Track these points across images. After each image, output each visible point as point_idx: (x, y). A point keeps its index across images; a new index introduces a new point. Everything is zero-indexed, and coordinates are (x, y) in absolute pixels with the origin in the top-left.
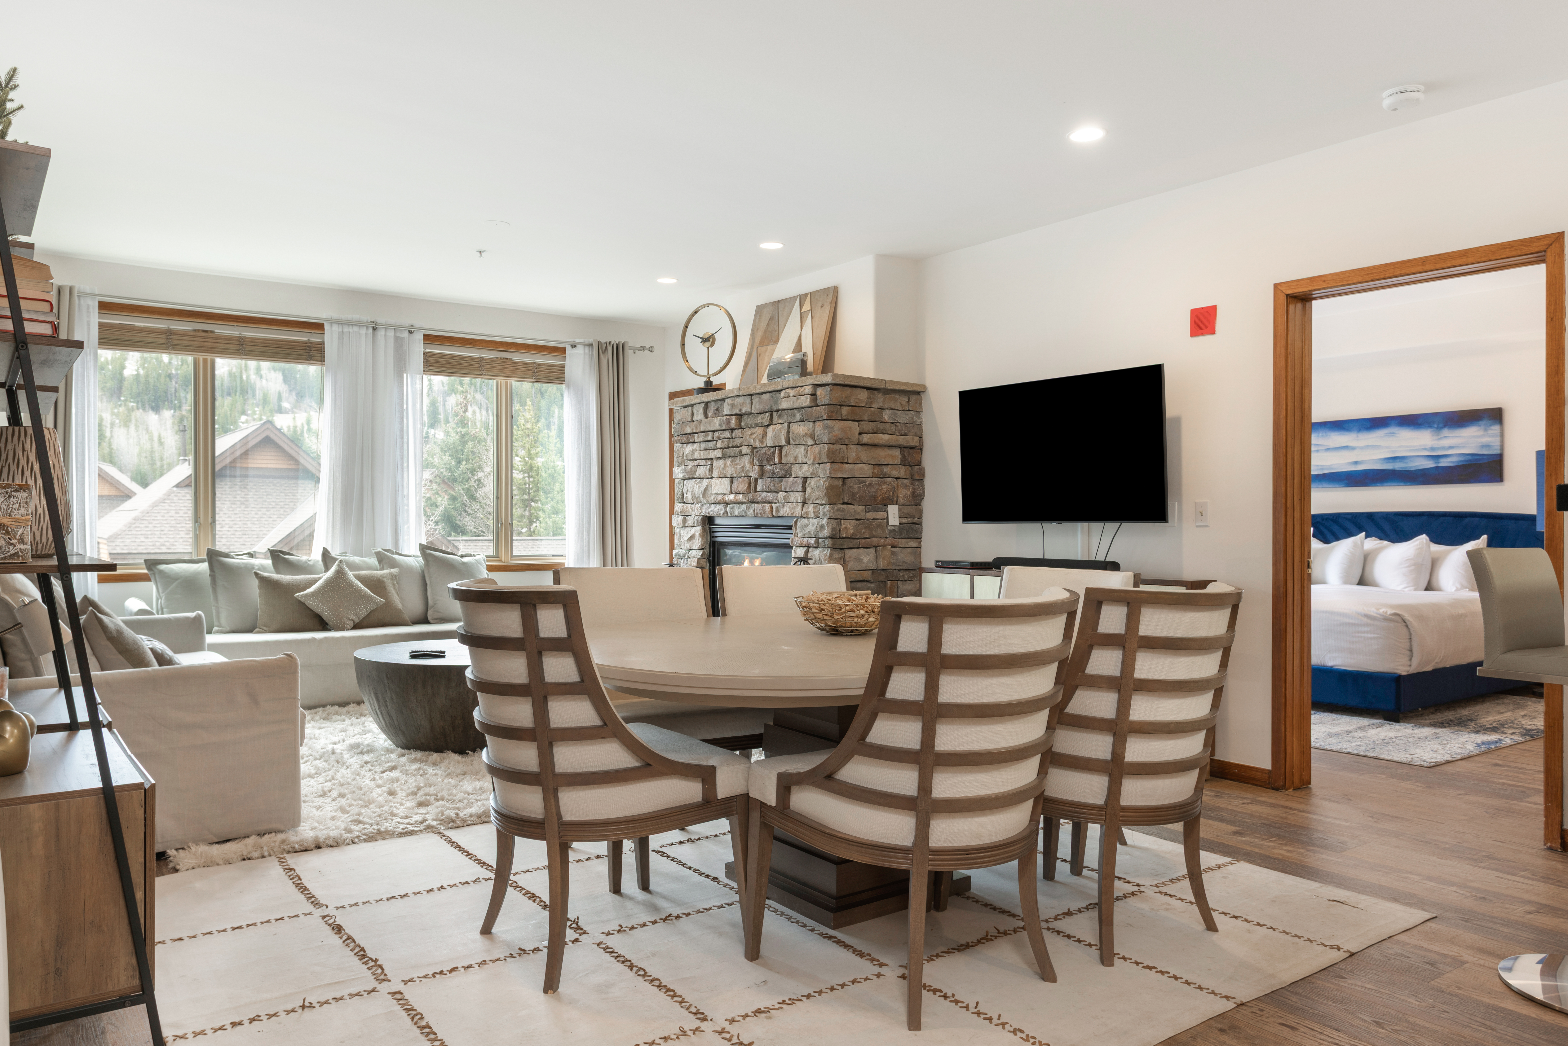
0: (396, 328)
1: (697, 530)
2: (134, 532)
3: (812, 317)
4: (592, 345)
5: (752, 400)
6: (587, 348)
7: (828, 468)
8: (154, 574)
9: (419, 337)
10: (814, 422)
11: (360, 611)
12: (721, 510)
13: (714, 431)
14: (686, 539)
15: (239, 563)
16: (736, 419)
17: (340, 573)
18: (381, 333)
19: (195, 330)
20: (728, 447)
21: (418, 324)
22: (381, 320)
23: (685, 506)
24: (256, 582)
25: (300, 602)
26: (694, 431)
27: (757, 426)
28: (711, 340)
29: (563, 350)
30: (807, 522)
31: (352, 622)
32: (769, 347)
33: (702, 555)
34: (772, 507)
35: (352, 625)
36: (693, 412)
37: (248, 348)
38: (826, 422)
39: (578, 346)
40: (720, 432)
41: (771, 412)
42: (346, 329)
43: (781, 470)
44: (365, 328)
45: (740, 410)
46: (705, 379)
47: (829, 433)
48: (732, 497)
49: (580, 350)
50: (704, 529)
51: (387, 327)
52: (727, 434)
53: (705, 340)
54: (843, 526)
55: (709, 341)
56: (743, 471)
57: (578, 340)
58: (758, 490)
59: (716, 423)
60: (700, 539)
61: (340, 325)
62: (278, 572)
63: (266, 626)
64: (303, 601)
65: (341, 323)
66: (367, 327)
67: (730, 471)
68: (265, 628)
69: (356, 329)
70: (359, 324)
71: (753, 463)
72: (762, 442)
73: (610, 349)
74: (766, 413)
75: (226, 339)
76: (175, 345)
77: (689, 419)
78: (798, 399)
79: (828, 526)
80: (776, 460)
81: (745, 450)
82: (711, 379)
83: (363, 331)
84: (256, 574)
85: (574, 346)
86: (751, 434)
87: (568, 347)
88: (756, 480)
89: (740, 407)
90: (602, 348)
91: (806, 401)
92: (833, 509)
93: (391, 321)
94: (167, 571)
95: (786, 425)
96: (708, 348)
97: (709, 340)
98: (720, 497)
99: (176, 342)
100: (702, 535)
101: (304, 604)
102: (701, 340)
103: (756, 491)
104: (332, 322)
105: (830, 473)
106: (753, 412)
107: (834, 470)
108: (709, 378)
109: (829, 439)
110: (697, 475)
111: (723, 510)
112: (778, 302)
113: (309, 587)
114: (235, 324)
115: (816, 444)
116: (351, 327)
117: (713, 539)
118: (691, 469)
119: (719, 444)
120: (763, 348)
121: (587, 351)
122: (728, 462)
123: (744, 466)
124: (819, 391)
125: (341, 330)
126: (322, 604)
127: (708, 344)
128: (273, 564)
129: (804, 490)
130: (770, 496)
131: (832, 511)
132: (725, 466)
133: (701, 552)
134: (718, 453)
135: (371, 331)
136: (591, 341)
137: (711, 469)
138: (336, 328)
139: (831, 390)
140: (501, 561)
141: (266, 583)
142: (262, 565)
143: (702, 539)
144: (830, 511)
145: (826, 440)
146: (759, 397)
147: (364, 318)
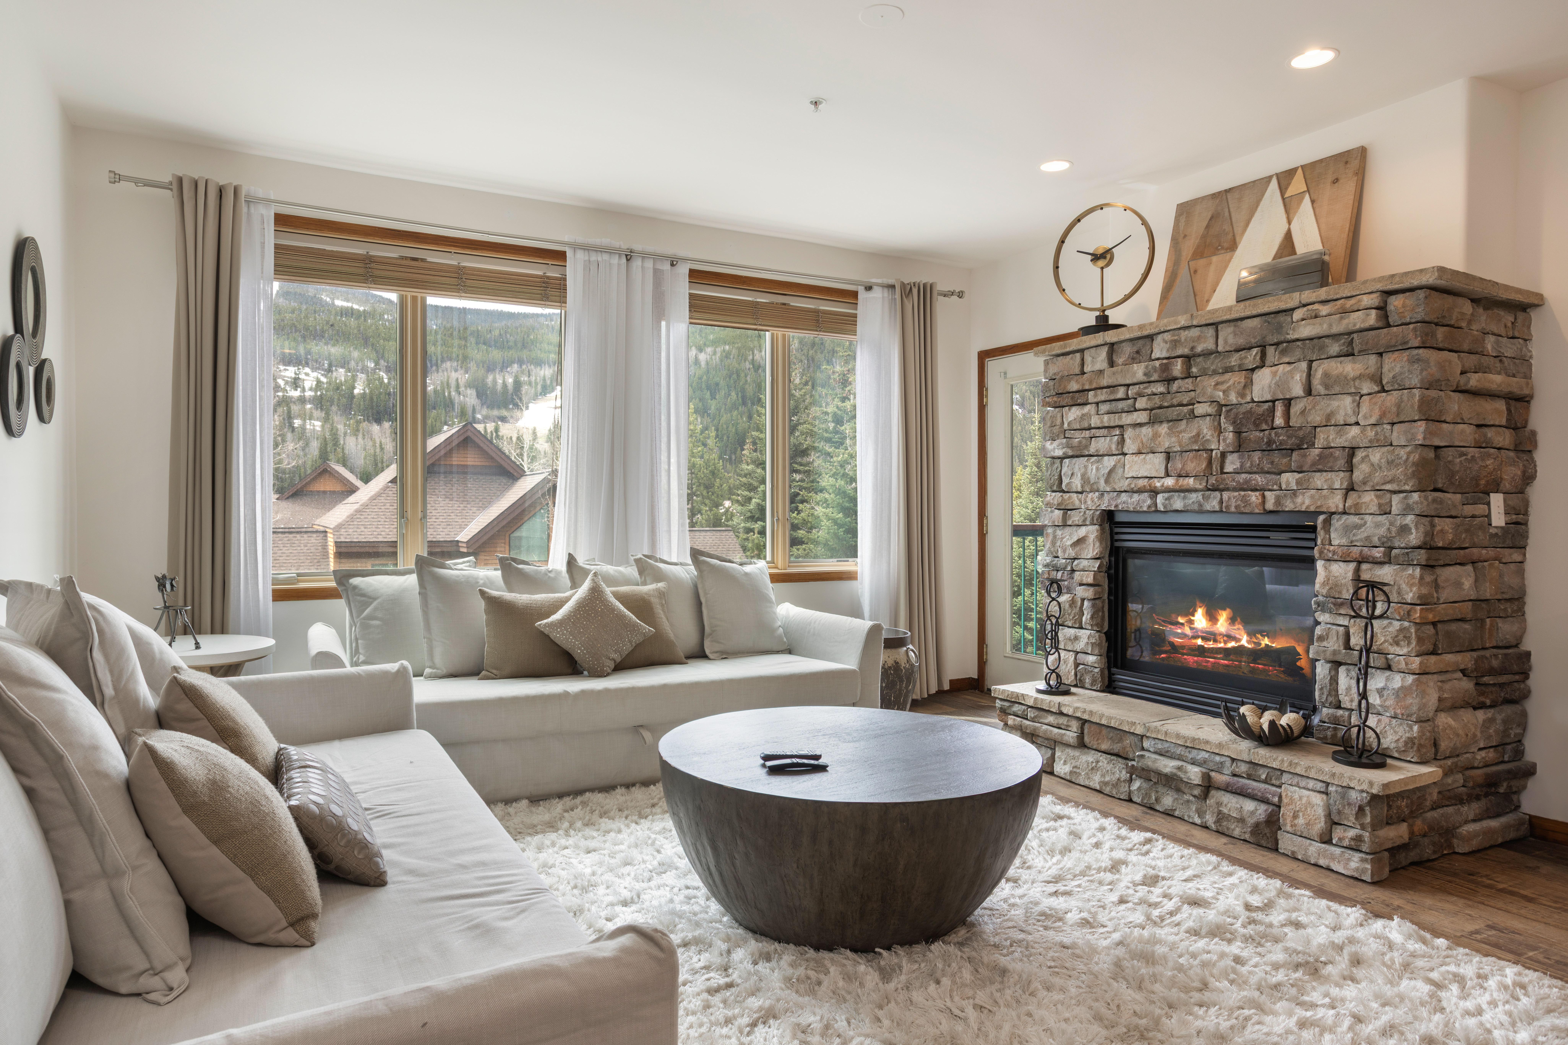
0: (657, 257)
1: (1091, 532)
3: (1313, 202)
4: (893, 287)
5: (1217, 331)
6: (886, 290)
7: (1420, 430)
8: (346, 590)
9: (684, 270)
10: (1382, 354)
11: (623, 646)
12: (1144, 501)
13: (1128, 385)
14: (1069, 543)
15: (458, 576)
16: (1183, 363)
17: (596, 592)
18: (637, 263)
19: (402, 258)
20: (1161, 407)
21: (682, 253)
22: (637, 247)
23: (1066, 496)
24: (481, 604)
25: (542, 633)
26: (1087, 387)
27: (1228, 370)
28: (1108, 256)
29: (855, 295)
30: (1359, 522)
31: (613, 663)
32: (1215, 259)
33: (1099, 568)
34: (1264, 497)
35: (612, 666)
36: (1083, 360)
37: (469, 283)
39: (875, 287)
40: (1142, 386)
41: (1263, 347)
42: (594, 257)
43: (1288, 438)
44: (617, 256)
45: (1192, 348)
46: (1098, 313)
47: (1421, 371)
48: (1170, 482)
49: (877, 293)
50: (1102, 530)
51: (644, 255)
52: (1160, 388)
53: (1096, 257)
54: (1437, 528)
55: (1105, 258)
56: (1196, 442)
57: (874, 280)
58: (1229, 470)
59: (1138, 371)
60: (1097, 544)
61: (586, 252)
62: (510, 590)
63: (496, 669)
64: (546, 632)
65: (587, 248)
66: (620, 255)
67: (1166, 443)
68: (494, 671)
69: (606, 257)
70: (610, 251)
71: (1219, 430)
72: (1242, 395)
73: (915, 291)
74: (1250, 348)
75: (441, 271)
76: (376, 277)
77: (1077, 371)
78: (1339, 319)
79: (1415, 529)
80: (1278, 423)
81: (1200, 409)
82: (1106, 313)
83: (615, 260)
84: (482, 593)
85: (869, 288)
86: (1217, 384)
87: (861, 290)
88: (1223, 455)
89: (1192, 345)
90: (906, 290)
92: (1428, 499)
93: (650, 248)
94: (362, 586)
95: (1303, 365)
96: (1102, 268)
97: (1103, 257)
98: (1141, 483)
99: (377, 273)
100: (1101, 538)
101: (548, 636)
102: (1090, 257)
103: (1222, 473)
104: (576, 247)
105: (1424, 440)
106: (1220, 349)
107: (1432, 434)
108: (1104, 311)
109: (1421, 381)
110: (1092, 450)
111: (1149, 502)
112: (1227, 191)
113: (554, 612)
114: (453, 249)
115: (1385, 391)
116: (599, 254)
117: (1117, 544)
118: (1080, 442)
119: (1141, 403)
120: (1202, 262)
121: (886, 294)
122: (1163, 429)
123: (1198, 435)
124: (1397, 302)
125: (586, 258)
126: (574, 637)
127: (1101, 263)
128: (504, 576)
129: (1350, 468)
130: (1259, 479)
132: (1156, 436)
133: (1097, 564)
134: (1142, 417)
135: (624, 260)
136: (891, 281)
137: (1122, 441)
138: (580, 255)
139: (1426, 298)
140: (776, 568)
141: (495, 605)
142: (488, 578)
143: (1101, 543)
144: (1420, 504)
145: (1410, 382)
146: (1235, 326)
147: (616, 244)
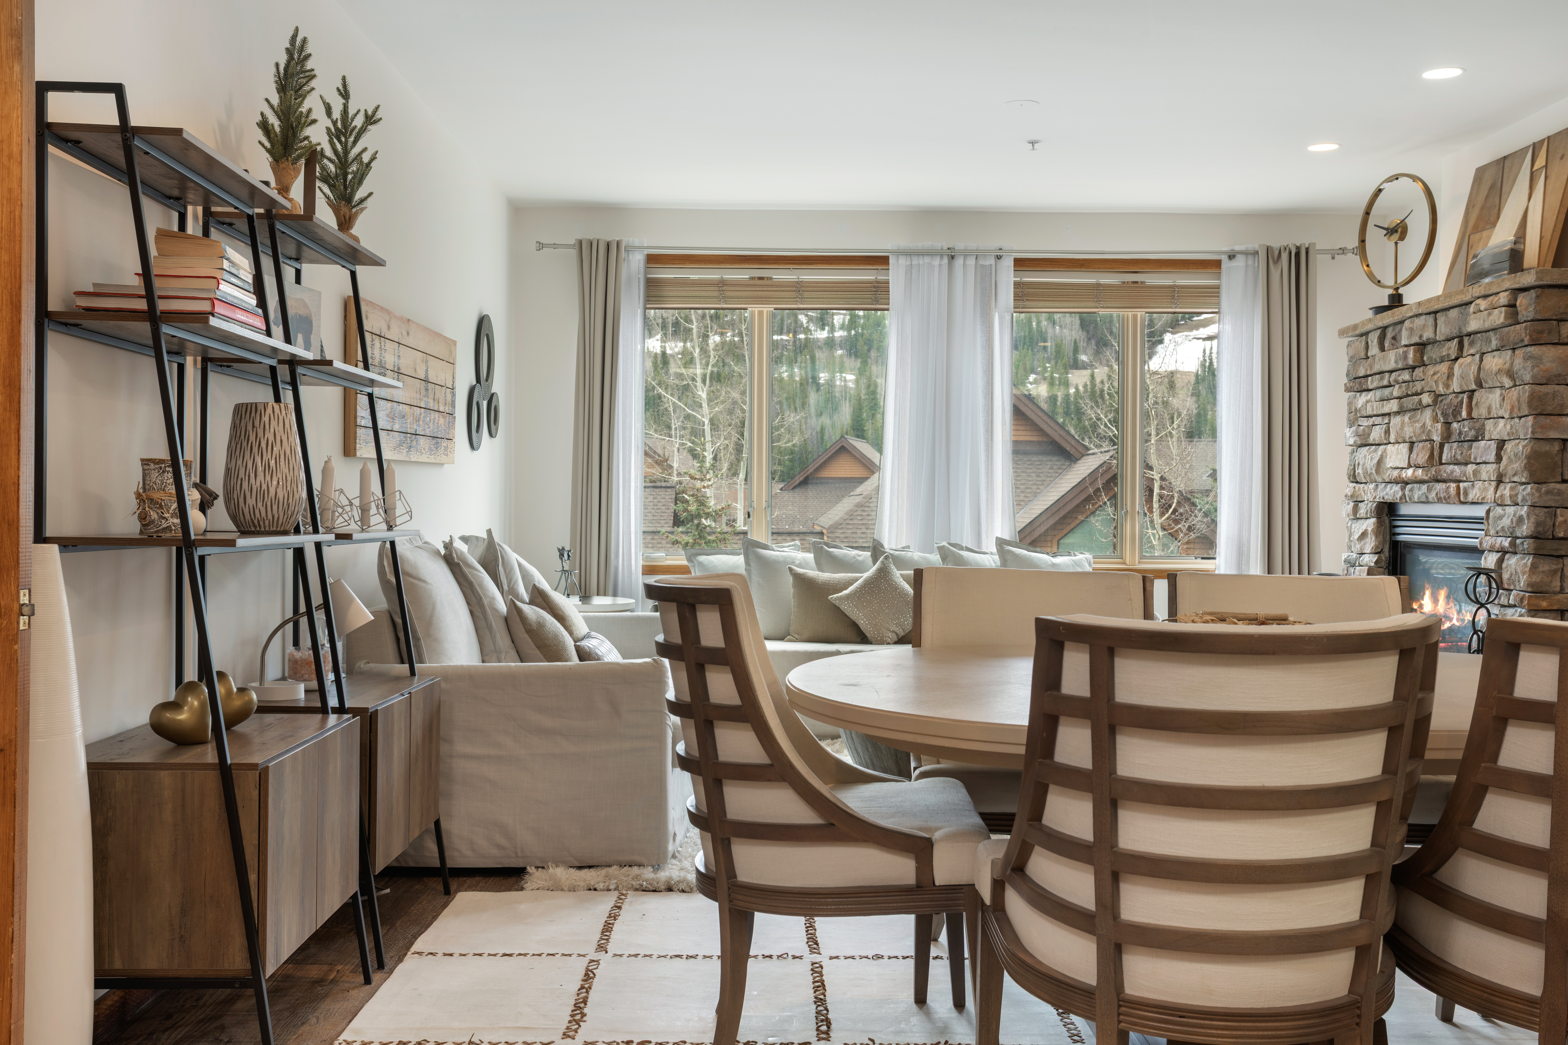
0: (978, 255)
1: (1370, 524)
2: (856, 522)
3: (1546, 178)
4: (1257, 253)
5: (1436, 320)
6: (1250, 257)
7: (1530, 424)
8: (694, 566)
9: (1008, 263)
10: (1514, 349)
11: (905, 621)
12: (1398, 493)
13: (1391, 372)
14: (1356, 537)
15: (777, 556)
16: (1415, 351)
17: (883, 572)
18: (959, 261)
20: (1408, 396)
21: (1006, 246)
22: (959, 246)
23: (1357, 487)
24: (790, 579)
25: (835, 605)
26: (1368, 373)
27: (1442, 360)
28: (1399, 230)
29: (1217, 264)
30: (1502, 512)
31: (894, 635)
32: (1485, 233)
33: (1376, 563)
34: (1458, 488)
35: (895, 639)
36: (1367, 343)
37: (806, 294)
38: (1529, 349)
39: (1238, 256)
40: (1397, 373)
41: (1461, 338)
42: (915, 261)
43: (1470, 429)
44: (938, 257)
45: (1422, 337)
46: (1391, 291)
47: (1533, 367)
48: (1410, 472)
49: (1240, 261)
50: (1380, 523)
51: (966, 254)
52: (1406, 376)
53: (1391, 231)
54: (1560, 519)
55: (1396, 231)
56: (1424, 432)
57: (1237, 248)
58: (1443, 462)
59: (1393, 359)
60: (1373, 539)
61: (908, 257)
62: (820, 569)
63: (798, 634)
64: (837, 605)
65: (909, 253)
66: (942, 256)
67: (1408, 432)
68: (796, 636)
69: (927, 259)
70: (930, 253)
71: (1435, 420)
72: (1447, 386)
73: (1285, 256)
74: (1453, 339)
75: (782, 286)
76: (728, 297)
77: (1363, 355)
78: (1489, 314)
79: (1528, 519)
80: (1464, 414)
81: (1426, 399)
82: (1400, 291)
83: (936, 262)
84: (791, 570)
85: (1231, 257)
86: (1434, 374)
87: (1224, 258)
88: (1442, 446)
89: (1421, 333)
90: (1271, 256)
91: (1498, 317)
92: (1538, 490)
93: (972, 245)
94: (705, 563)
95: (1477, 357)
96: (1396, 243)
97: (1398, 231)
98: (1396, 473)
99: (728, 294)
100: (1377, 532)
101: (839, 608)
102: (1385, 232)
103: (1441, 464)
104: (899, 253)
105: (1533, 433)
106: (1438, 338)
107: (1542, 427)
108: (1397, 289)
109: (1533, 377)
110: (1371, 440)
111: (1400, 494)
112: (1505, 158)
113: (846, 589)
114: (791, 266)
115: (1515, 386)
116: (921, 257)
117: (1393, 539)
118: (1364, 430)
119: (1396, 391)
120: (1477, 236)
121: (1250, 262)
122: (1407, 418)
123: (1424, 424)
124: (1522, 301)
125: (908, 263)
126: (858, 609)
127: (1396, 236)
128: (815, 558)
129: (1499, 458)
130: (1457, 470)
131: (1537, 494)
132: (1404, 425)
133: (1375, 558)
134: (1393, 406)
135: (946, 260)
136: (1255, 246)
137: (1388, 431)
138: (903, 261)
139: (1537, 297)
140: (1124, 563)
141: (802, 582)
142: (804, 560)
143: (1376, 537)
144: (1533, 494)
145: (1528, 378)
146: (1446, 315)
147: (938, 245)
